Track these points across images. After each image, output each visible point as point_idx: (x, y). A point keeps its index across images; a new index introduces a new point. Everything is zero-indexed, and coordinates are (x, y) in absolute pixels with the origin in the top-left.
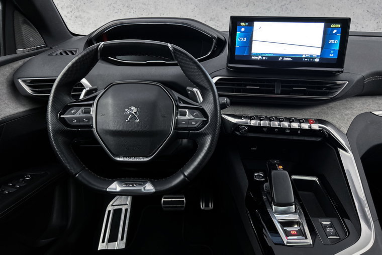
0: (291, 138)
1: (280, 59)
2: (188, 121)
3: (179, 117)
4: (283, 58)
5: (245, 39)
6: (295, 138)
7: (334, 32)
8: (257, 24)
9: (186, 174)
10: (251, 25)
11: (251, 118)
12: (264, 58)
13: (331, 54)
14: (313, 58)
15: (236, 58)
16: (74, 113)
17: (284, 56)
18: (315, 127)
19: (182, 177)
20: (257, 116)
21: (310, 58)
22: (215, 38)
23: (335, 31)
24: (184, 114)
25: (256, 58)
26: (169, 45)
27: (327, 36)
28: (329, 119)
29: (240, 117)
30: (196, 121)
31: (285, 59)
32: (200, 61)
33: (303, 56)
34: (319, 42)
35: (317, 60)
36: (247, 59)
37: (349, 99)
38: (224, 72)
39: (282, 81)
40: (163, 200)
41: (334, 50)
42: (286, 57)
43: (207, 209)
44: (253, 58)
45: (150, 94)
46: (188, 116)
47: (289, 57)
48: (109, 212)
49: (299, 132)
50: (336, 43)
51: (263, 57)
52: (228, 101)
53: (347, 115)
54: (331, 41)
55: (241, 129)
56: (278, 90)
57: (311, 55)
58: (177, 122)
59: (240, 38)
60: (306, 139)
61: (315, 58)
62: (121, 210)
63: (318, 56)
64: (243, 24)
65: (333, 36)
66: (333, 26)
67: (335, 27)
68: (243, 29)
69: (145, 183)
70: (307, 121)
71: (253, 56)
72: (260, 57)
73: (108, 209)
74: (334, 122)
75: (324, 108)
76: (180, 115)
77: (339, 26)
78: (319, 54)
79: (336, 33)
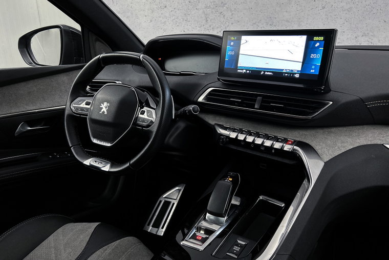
0: (265, 156)
1: (262, 73)
2: (144, 120)
4: (264, 72)
5: (233, 53)
6: (269, 157)
7: (316, 45)
8: (244, 38)
9: (131, 162)
10: (239, 39)
11: (234, 130)
12: (248, 72)
13: (313, 69)
14: (293, 74)
15: (225, 71)
17: (266, 70)
19: (128, 164)
20: (241, 129)
21: (291, 74)
25: (241, 71)
27: (308, 50)
29: (226, 128)
31: (266, 73)
33: (284, 71)
34: (300, 57)
35: (297, 76)
36: (234, 72)
38: (218, 84)
41: (315, 65)
42: (268, 72)
44: (238, 71)
46: (146, 115)
47: (270, 72)
49: (273, 151)
50: (317, 57)
51: (247, 70)
54: (312, 56)
57: (292, 71)
59: (229, 52)
60: (280, 159)
61: (296, 74)
63: (298, 71)
64: (232, 38)
65: (315, 50)
66: (316, 38)
67: (318, 40)
68: (232, 43)
69: (108, 163)
70: (285, 141)
72: (244, 71)
73: (160, 199)
76: (141, 114)
77: (322, 38)
78: (300, 69)
79: (319, 47)
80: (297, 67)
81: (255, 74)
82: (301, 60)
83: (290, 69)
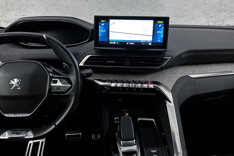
0: (136, 94)
1: (128, 43)
2: (59, 87)
3: (52, 84)
4: (129, 43)
5: (104, 31)
6: (139, 94)
7: (160, 26)
8: (111, 21)
9: (57, 124)
10: (108, 22)
11: (112, 82)
12: (117, 43)
13: (159, 40)
14: (148, 43)
15: (99, 43)
17: (129, 42)
18: (152, 86)
19: (54, 126)
20: (115, 80)
21: (146, 43)
22: (90, 30)
24: (56, 82)
25: (113, 43)
26: (44, 36)
27: (155, 29)
28: (160, 81)
29: (105, 81)
30: (64, 87)
31: (130, 43)
32: (67, 47)
33: (141, 42)
34: (151, 33)
35: (150, 44)
36: (107, 43)
37: (175, 68)
39: (130, 58)
40: (66, 134)
41: (160, 37)
42: (131, 42)
43: (96, 139)
44: (110, 43)
45: (30, 69)
46: (59, 84)
47: (133, 42)
48: (30, 144)
49: (142, 90)
50: (161, 33)
51: (116, 42)
52: (92, 71)
53: (172, 78)
54: (158, 32)
55: (105, 89)
56: (127, 63)
57: (147, 41)
58: (51, 87)
59: (101, 30)
60: (146, 94)
61: (149, 43)
62: (39, 142)
63: (150, 41)
64: (102, 21)
65: (159, 29)
66: (159, 22)
67: (160, 23)
68: (103, 24)
69: (28, 131)
70: (146, 82)
71: (111, 42)
72: (115, 43)
74: (164, 83)
75: (159, 74)
76: (53, 83)
77: (162, 22)
78: (151, 40)
79: (161, 27)
80: (150, 39)
81: (122, 44)
82: (152, 35)
83: (146, 40)
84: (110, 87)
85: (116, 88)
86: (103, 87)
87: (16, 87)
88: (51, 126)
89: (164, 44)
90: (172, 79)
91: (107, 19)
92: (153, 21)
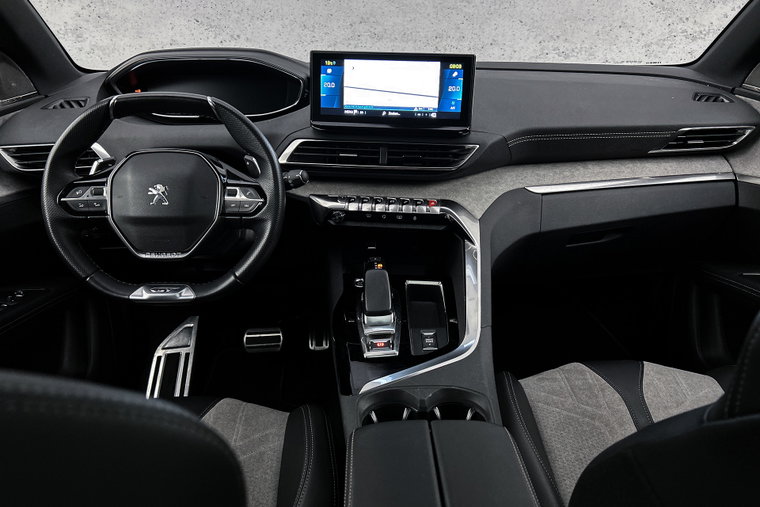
0: (404, 227)
1: (384, 113)
2: (240, 204)
3: (227, 198)
4: (387, 112)
5: (333, 85)
6: (410, 227)
8: (348, 63)
9: (237, 274)
10: (340, 64)
11: (349, 200)
12: (362, 112)
13: (453, 106)
14: (429, 113)
15: (322, 113)
16: (80, 196)
17: (389, 109)
18: (437, 210)
19: (232, 278)
20: (358, 197)
21: (425, 113)
22: (302, 79)
23: (455, 74)
24: (234, 194)
25: (351, 112)
26: (209, 99)
27: (445, 81)
28: (458, 200)
29: (334, 199)
30: (250, 204)
31: (390, 114)
32: (254, 119)
33: (415, 110)
34: (435, 90)
35: (434, 115)
36: (338, 114)
38: (309, 132)
39: (390, 146)
40: (246, 336)
41: (456, 101)
42: (392, 111)
43: (318, 348)
44: (346, 112)
45: (184, 166)
46: (240, 197)
47: (396, 112)
48: (159, 358)
49: (415, 218)
50: (457, 90)
51: (359, 111)
52: (305, 174)
53: (487, 193)
54: (451, 89)
55: (334, 216)
56: (383, 156)
57: (426, 109)
58: (224, 205)
59: (326, 84)
60: (425, 227)
61: (431, 113)
62: (178, 355)
63: (434, 109)
64: (329, 63)
65: (453, 81)
66: (452, 66)
67: (455, 69)
68: (329, 71)
69: (181, 288)
70: (426, 202)
71: (347, 110)
72: (356, 111)
73: (156, 355)
74: (465, 204)
75: (458, 183)
76: (229, 195)
77: (460, 66)
78: (436, 106)
79: (457, 77)
80: (432, 104)
81: (373, 115)
82: (437, 95)
83: (425, 106)
84: (347, 212)
85: (359, 214)
86: (330, 211)
87: (160, 201)
88: (228, 277)
89: (465, 116)
90: (485, 196)
91: (339, 57)
92: (439, 63)
